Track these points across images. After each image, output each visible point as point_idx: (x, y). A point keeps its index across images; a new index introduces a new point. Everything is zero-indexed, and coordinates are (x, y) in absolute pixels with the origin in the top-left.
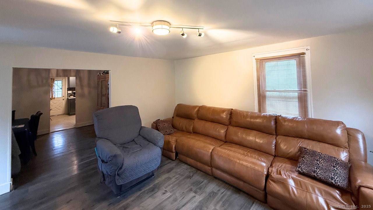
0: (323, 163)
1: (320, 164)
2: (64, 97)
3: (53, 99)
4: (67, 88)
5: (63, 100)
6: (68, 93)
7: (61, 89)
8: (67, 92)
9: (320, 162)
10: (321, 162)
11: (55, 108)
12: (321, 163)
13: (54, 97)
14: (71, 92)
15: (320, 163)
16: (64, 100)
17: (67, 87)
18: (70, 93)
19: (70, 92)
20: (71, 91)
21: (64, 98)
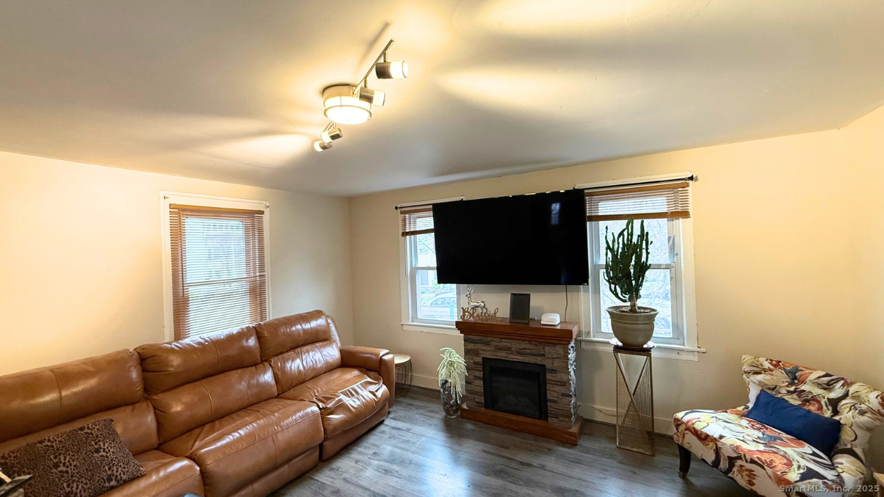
0: (74, 461)
1: (69, 470)
9: (64, 464)
10: (67, 461)
12: (68, 464)
15: (67, 467)
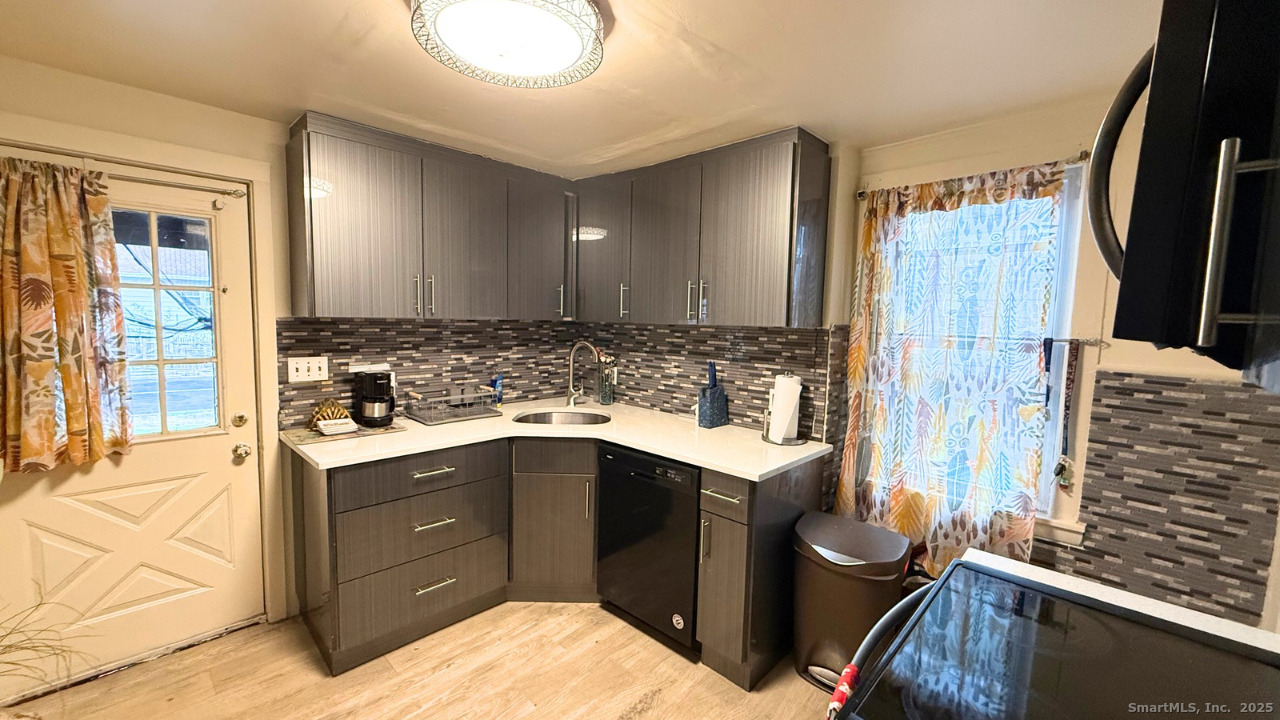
2: (250, 426)
3: (103, 465)
4: (283, 326)
5: (239, 459)
6: (293, 378)
7: (209, 323)
8: (283, 371)
11: (144, 573)
13: (109, 427)
14: (324, 375)
16: (251, 461)
17: (272, 311)
18: (315, 376)
19: (312, 369)
20: (323, 361)
21: (246, 437)
